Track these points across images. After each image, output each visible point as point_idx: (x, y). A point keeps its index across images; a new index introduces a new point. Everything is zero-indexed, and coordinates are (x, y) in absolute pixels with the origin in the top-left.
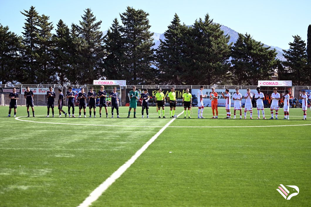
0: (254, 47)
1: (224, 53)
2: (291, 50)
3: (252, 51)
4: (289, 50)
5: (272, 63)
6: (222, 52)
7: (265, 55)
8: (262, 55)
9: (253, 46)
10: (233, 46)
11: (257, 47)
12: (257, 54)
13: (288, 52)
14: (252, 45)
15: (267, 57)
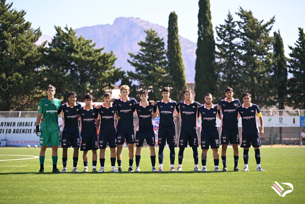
0: (77, 48)
1: (28, 58)
2: (141, 54)
3: (73, 55)
4: (138, 54)
5: (106, 74)
6: (24, 57)
7: (93, 61)
8: (88, 62)
9: (76, 46)
10: (46, 48)
11: (83, 48)
12: (80, 59)
13: (137, 57)
14: (73, 45)
15: (97, 64)
